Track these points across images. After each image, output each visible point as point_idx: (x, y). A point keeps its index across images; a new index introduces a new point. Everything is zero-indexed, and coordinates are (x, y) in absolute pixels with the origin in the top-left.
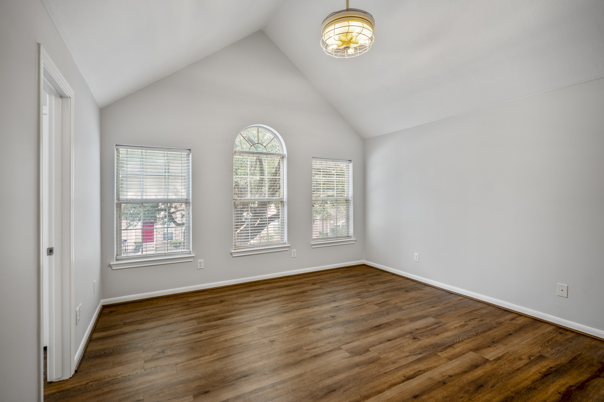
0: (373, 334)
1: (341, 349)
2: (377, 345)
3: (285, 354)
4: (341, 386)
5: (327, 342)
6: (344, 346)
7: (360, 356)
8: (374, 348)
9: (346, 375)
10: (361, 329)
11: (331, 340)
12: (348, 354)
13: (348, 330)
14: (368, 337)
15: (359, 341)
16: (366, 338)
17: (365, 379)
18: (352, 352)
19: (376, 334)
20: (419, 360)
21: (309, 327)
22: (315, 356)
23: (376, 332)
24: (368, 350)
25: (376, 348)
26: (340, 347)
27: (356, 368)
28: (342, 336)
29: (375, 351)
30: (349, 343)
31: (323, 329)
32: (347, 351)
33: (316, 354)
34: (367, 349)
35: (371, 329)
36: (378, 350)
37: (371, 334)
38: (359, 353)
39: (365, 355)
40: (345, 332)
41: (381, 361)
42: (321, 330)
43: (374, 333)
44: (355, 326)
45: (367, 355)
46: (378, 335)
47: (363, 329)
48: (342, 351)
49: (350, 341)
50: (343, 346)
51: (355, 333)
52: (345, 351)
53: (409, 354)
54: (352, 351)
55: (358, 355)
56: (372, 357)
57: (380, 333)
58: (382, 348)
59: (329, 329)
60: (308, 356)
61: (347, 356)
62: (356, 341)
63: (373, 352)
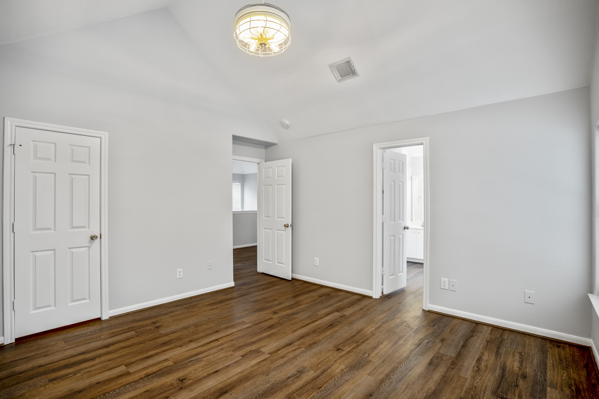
0: (233, 378)
1: (269, 354)
2: (233, 364)
3: (316, 341)
4: (265, 330)
5: (285, 358)
6: (266, 357)
7: (251, 350)
8: (236, 360)
9: (262, 336)
10: (248, 383)
11: (282, 361)
12: (262, 350)
13: (264, 378)
14: (240, 373)
15: (251, 365)
16: (243, 371)
17: (248, 335)
18: (259, 352)
19: (230, 378)
20: (197, 354)
21: (316, 374)
22: (290, 344)
23: (229, 381)
24: (243, 356)
25: (234, 360)
26: (271, 355)
27: (255, 340)
28: (270, 369)
29: (236, 357)
30: (262, 360)
31: (296, 374)
32: (263, 353)
33: (291, 346)
34: (243, 358)
35: (234, 386)
36: (233, 358)
37: (236, 378)
38: (251, 353)
39: (247, 352)
40: (268, 375)
41: (233, 349)
42: (297, 371)
43: (231, 379)
44: (256, 388)
45: (244, 351)
46: (227, 378)
47: (245, 385)
48: (268, 352)
49: (261, 363)
50: (268, 356)
51: (256, 375)
52: (265, 352)
53: (202, 359)
54: (258, 354)
55: (253, 350)
56: (240, 350)
57: (224, 380)
58: (228, 361)
59: (289, 375)
60: (296, 343)
61: (262, 348)
62: (255, 364)
63: (238, 356)
